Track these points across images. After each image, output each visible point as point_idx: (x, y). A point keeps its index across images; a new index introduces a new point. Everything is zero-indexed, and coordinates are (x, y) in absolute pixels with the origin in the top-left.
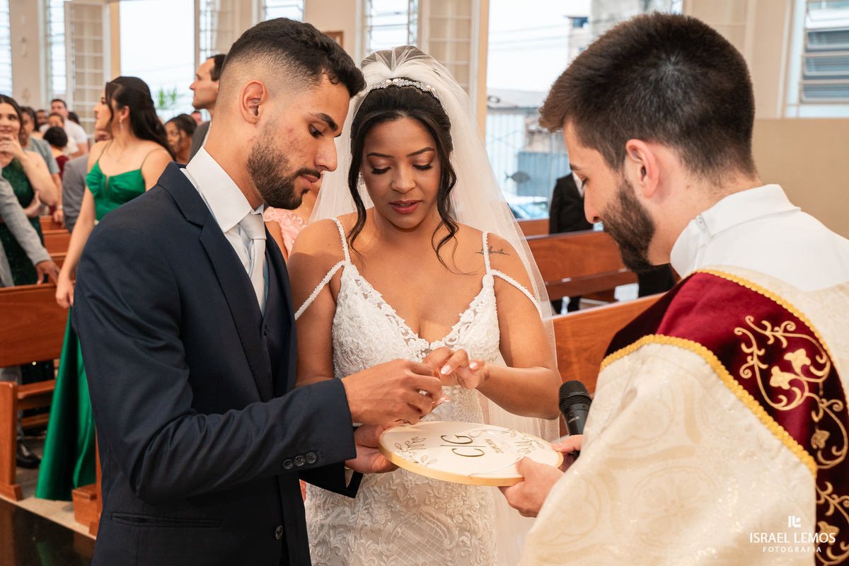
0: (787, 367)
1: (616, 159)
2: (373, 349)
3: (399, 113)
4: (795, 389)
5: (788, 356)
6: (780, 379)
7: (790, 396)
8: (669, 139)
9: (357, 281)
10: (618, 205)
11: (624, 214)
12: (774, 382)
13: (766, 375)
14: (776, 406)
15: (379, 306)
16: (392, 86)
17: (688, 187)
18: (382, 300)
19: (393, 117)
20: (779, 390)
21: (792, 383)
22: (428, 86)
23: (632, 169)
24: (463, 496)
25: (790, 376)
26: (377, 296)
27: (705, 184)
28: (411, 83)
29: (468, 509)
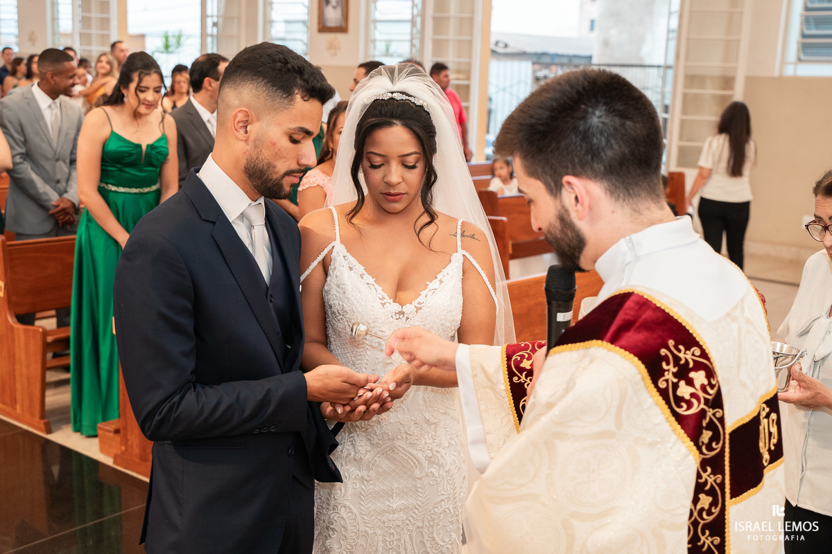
0: (690, 383)
1: (555, 188)
2: (355, 310)
3: (395, 121)
4: (694, 401)
5: (692, 375)
6: (684, 391)
7: (690, 405)
8: (595, 176)
9: (344, 257)
10: (558, 224)
11: (562, 231)
12: (679, 393)
13: (676, 386)
14: (678, 410)
15: (362, 276)
16: (392, 99)
17: (613, 212)
18: (364, 272)
19: (390, 124)
20: (682, 399)
21: (693, 395)
22: (421, 102)
23: (567, 197)
24: (432, 435)
25: (692, 390)
26: (360, 268)
27: (627, 210)
28: (407, 98)
29: (437, 446)
